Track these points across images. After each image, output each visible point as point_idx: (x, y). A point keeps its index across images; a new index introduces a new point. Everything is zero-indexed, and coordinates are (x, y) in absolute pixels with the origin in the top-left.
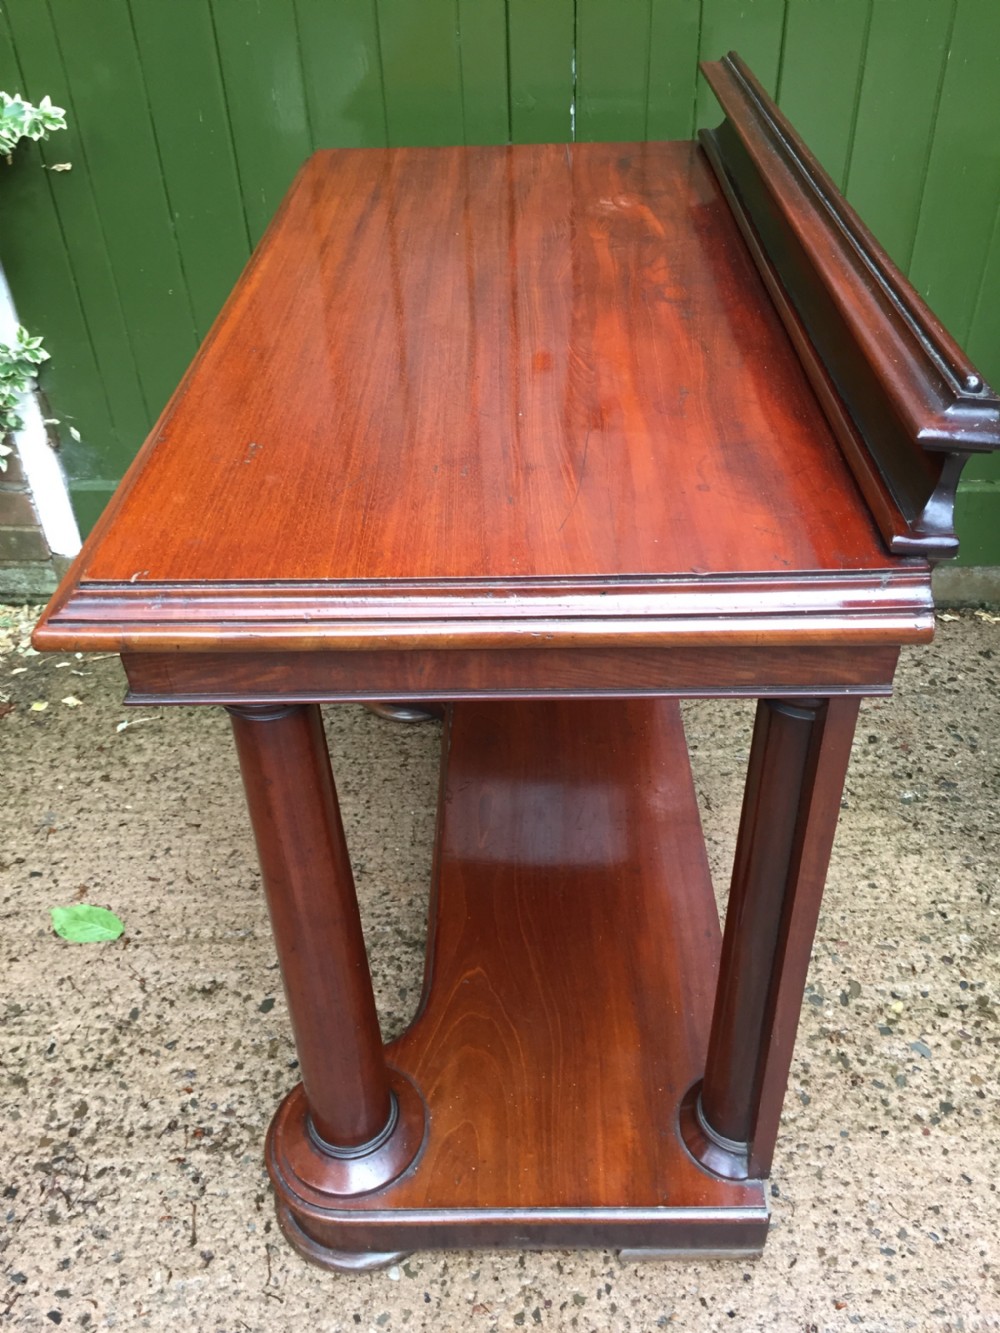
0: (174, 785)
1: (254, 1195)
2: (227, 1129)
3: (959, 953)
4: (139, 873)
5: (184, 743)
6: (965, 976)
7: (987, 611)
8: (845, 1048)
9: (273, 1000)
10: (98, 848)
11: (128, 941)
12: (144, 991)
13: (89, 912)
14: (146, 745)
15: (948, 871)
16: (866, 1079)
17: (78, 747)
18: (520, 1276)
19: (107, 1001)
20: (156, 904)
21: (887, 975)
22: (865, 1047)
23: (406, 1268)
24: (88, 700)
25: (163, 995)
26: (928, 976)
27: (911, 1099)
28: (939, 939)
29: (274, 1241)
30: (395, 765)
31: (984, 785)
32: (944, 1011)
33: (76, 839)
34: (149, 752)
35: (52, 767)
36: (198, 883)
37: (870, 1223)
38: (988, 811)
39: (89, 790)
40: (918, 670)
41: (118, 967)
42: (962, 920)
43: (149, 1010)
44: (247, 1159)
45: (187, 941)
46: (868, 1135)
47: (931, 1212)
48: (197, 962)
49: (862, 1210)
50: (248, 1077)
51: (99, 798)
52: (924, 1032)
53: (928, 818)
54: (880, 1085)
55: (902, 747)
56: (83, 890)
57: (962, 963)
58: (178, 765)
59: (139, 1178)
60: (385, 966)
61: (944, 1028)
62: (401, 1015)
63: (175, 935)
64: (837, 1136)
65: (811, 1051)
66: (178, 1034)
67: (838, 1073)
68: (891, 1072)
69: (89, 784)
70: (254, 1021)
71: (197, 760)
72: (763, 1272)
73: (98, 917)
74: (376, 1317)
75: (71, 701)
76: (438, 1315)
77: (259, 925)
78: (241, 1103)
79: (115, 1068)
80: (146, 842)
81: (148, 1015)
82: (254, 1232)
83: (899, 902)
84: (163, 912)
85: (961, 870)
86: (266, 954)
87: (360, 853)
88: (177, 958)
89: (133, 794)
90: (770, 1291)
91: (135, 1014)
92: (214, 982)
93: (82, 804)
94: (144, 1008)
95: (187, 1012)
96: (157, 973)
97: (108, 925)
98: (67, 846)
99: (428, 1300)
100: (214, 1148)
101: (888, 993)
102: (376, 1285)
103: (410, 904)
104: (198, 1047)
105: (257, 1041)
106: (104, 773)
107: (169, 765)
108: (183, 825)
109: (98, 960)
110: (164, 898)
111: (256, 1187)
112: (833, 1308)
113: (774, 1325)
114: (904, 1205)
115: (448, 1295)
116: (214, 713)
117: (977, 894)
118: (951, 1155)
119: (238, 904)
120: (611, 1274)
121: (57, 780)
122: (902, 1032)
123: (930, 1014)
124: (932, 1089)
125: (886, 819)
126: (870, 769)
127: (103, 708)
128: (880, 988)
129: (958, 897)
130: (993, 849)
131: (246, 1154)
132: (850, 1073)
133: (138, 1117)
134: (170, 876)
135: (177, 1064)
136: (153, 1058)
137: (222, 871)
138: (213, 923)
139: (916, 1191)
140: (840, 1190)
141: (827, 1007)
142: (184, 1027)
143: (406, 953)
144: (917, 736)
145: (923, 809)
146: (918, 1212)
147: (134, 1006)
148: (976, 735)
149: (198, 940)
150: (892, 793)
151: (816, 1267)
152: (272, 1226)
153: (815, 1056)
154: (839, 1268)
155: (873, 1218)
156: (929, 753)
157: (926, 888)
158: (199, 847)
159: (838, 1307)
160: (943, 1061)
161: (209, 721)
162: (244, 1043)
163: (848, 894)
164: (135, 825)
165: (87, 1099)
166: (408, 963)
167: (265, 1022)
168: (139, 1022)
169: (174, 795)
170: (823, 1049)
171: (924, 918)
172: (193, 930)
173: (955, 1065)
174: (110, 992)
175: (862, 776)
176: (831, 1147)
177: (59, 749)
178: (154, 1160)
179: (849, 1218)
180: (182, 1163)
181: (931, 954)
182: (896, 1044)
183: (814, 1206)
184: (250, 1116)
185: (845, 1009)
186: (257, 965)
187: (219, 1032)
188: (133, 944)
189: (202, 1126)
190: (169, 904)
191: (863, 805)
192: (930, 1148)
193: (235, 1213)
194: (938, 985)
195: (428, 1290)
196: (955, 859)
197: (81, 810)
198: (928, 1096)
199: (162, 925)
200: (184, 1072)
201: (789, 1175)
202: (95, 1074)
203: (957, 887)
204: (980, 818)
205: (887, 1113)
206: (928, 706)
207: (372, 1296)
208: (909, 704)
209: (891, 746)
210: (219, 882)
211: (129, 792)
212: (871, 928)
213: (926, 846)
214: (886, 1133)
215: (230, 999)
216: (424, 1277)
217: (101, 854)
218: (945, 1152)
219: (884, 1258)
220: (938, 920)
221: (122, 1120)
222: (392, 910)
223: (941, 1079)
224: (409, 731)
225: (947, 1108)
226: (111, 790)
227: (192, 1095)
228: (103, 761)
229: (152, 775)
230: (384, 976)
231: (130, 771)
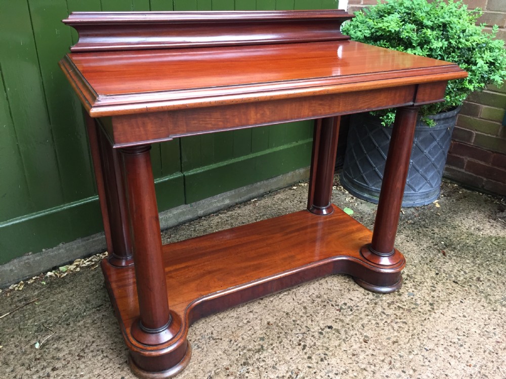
0: (94, 354)
5: (79, 336)
7: (302, 184)
8: (398, 304)
14: (60, 347)
16: (410, 309)
17: (23, 365)
22: (401, 301)
27: (423, 307)
34: (65, 348)
46: (426, 322)
47: (457, 330)
49: (446, 340)
52: (407, 290)
54: (413, 308)
60: (258, 363)
61: (409, 286)
62: (282, 375)
64: (421, 326)
67: (403, 311)
68: (412, 304)
69: (49, 377)
71: (93, 339)
72: (447, 371)
87: (206, 333)
103: (243, 339)
106: (51, 368)
107: (82, 348)
112: (468, 367)
114: (451, 332)
116: (79, 318)
118: (445, 315)
132: (406, 310)
139: (449, 328)
140: (437, 338)
146: (455, 332)
151: (454, 360)
154: (459, 357)
155: (450, 340)
160: (418, 294)
161: (81, 323)
169: (100, 358)
170: (393, 308)
173: (421, 293)
176: (423, 330)
179: (446, 344)
183: (437, 347)
192: (440, 316)
198: (425, 304)
205: (423, 314)
211: (75, 368)
214: (429, 318)
218: (443, 314)
222: (239, 345)
223: (423, 298)
225: (431, 304)
226: (63, 372)
228: (44, 363)
230: (262, 366)
231: (64, 360)
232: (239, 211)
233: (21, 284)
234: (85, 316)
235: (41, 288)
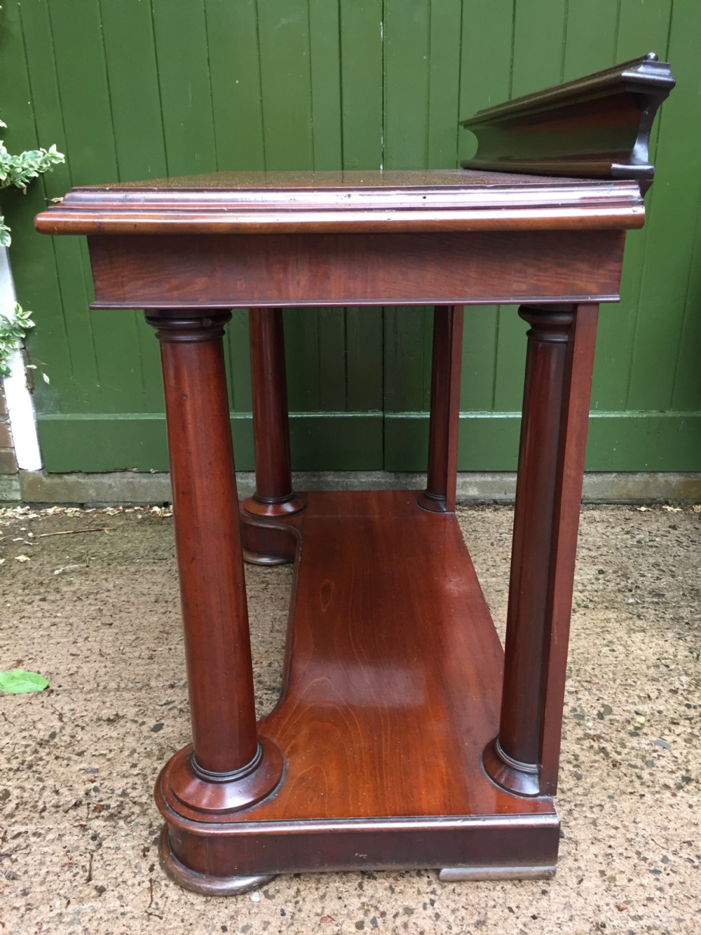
0: (95, 602)
1: (142, 847)
2: (121, 806)
3: (681, 687)
4: (64, 652)
5: (103, 579)
6: (688, 701)
7: (670, 506)
8: (604, 744)
9: (163, 724)
10: (34, 638)
11: (52, 691)
12: (63, 721)
13: (23, 675)
14: (75, 581)
15: (666, 641)
16: (622, 762)
17: (24, 584)
18: (359, 896)
19: (32, 728)
20: (75, 669)
21: (630, 701)
22: (619, 744)
23: (266, 893)
24: (34, 558)
25: (76, 723)
26: (662, 701)
27: (659, 775)
28: (665, 680)
29: (157, 877)
30: (259, 589)
31: (684, 595)
32: (675, 721)
33: (17, 633)
34: (77, 585)
35: (4, 594)
36: (108, 657)
37: (638, 853)
38: (689, 608)
39: (30, 606)
40: (629, 536)
41: (43, 707)
42: (681, 669)
43: (64, 732)
44: (137, 824)
45: (97, 691)
46: (629, 797)
47: (685, 845)
48: (104, 703)
49: (631, 845)
50: (140, 772)
51: (37, 611)
52: (663, 734)
53: (647, 612)
54: (635, 767)
55: (622, 575)
56: (20, 662)
57: (685, 693)
58: (98, 592)
59: (47, 839)
61: (677, 731)
63: (87, 687)
64: (605, 798)
65: (579, 746)
66: (86, 746)
67: (601, 760)
68: (641, 759)
69: (30, 604)
70: (146, 738)
71: (112, 588)
72: (557, 887)
73: (30, 677)
74: (240, 927)
75: (22, 558)
76: (292, 924)
77: (154, 680)
78: (134, 788)
79: (34, 769)
80: (70, 634)
81: (64, 735)
82: (140, 872)
83: (633, 659)
84: (80, 674)
85: (676, 641)
86: (158, 697)
88: (89, 700)
89: (63, 608)
90: (564, 901)
91: (53, 736)
92: (117, 715)
93: (23, 614)
94: (60, 731)
95: (94, 733)
96: (73, 710)
97: (37, 682)
98: (10, 638)
99: (283, 914)
100: (111, 817)
101: (632, 711)
102: (240, 905)
103: (270, 665)
104: (102, 754)
105: (148, 749)
106: (42, 597)
107: (91, 591)
108: (99, 624)
109: (27, 703)
110: (82, 665)
111: (143, 842)
112: (616, 910)
113: (570, 924)
114: (663, 840)
115: (300, 910)
116: (126, 563)
117: (689, 654)
118: (695, 808)
119: (138, 668)
120: (433, 892)
121: (6, 602)
122: (646, 734)
123: (666, 723)
124: (674, 768)
125: (617, 614)
126: (601, 587)
127: (45, 562)
128: (625, 708)
129: (675, 656)
130: (696, 629)
131: (137, 821)
132: (611, 760)
133: (50, 799)
134: (88, 653)
135: (84, 765)
136: (65, 762)
137: (127, 649)
138: (119, 680)
139: (671, 831)
140: (613, 832)
141: (588, 720)
142: (91, 743)
143: (266, 694)
144: (633, 570)
145: (643, 607)
146: (675, 845)
147: (53, 730)
148: (674, 569)
149: (106, 690)
150: (619, 600)
151: (599, 883)
152: (155, 867)
153: (583, 749)
154: (618, 883)
155: (640, 850)
156: (642, 578)
157: (651, 650)
158: (111, 636)
159: (620, 910)
160: (680, 750)
161: (124, 568)
162: (138, 750)
163: (595, 655)
164: (63, 625)
165: (10, 789)
166: (268, 700)
167: (156, 738)
168: (55, 740)
169: (93, 608)
170: (588, 745)
171: (652, 668)
172: (102, 684)
173: (688, 753)
174: (34, 722)
175: (596, 591)
176: (600, 805)
177: (10, 585)
178: (62, 826)
179: (621, 850)
180: (84, 828)
181: (661, 688)
182: (643, 741)
183: (593, 843)
184: (141, 796)
185: (602, 721)
186: (150, 703)
187: (118, 744)
188: (55, 693)
189: (102, 803)
190: (85, 669)
191: (599, 606)
192: (678, 804)
193: (125, 859)
194: (670, 706)
195: (284, 907)
196: (670, 635)
197: (24, 617)
198: (673, 772)
199: (78, 682)
200: (90, 770)
201: (570, 824)
202: (18, 773)
203: (674, 650)
204: (685, 612)
205: (642, 784)
206: (638, 554)
207: (237, 912)
208: (623, 553)
209: (615, 575)
210: (124, 656)
211: (60, 607)
212: (614, 674)
213: (648, 628)
214: (644, 795)
215: (129, 725)
216: (280, 899)
217: (35, 641)
218: (691, 806)
219: (653, 876)
220: (662, 668)
221: (37, 801)
223: (680, 761)
224: (270, 570)
225: (687, 780)
226: (46, 606)
227: (95, 784)
228: (42, 590)
229: (78, 597)
231: (62, 595)
232: (489, 515)
233: (118, 510)
234: (136, 563)
235: (131, 520)
